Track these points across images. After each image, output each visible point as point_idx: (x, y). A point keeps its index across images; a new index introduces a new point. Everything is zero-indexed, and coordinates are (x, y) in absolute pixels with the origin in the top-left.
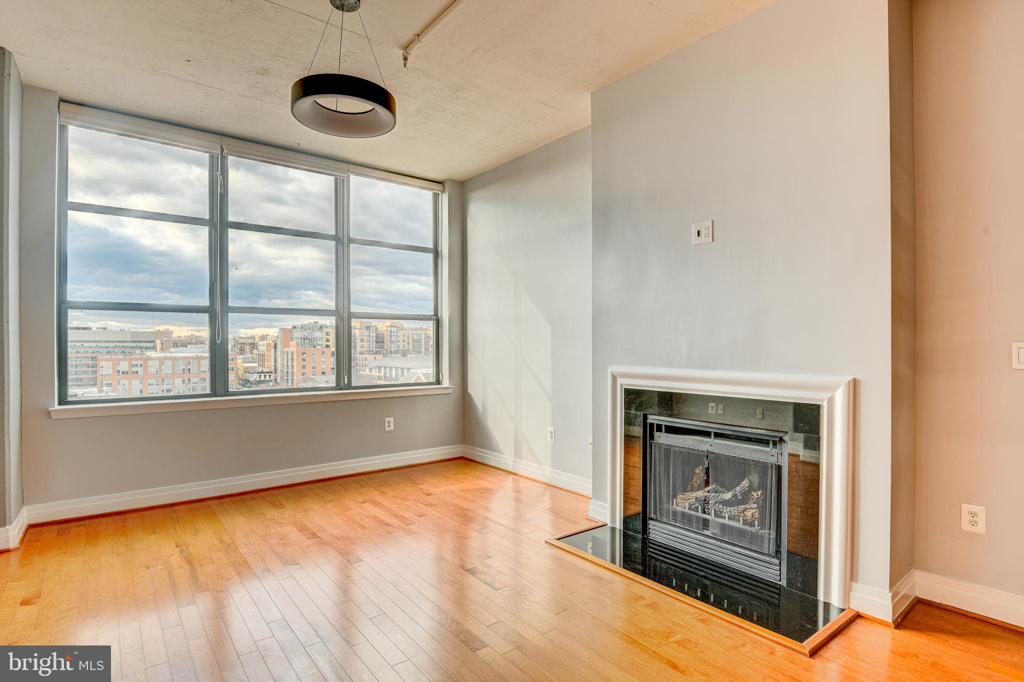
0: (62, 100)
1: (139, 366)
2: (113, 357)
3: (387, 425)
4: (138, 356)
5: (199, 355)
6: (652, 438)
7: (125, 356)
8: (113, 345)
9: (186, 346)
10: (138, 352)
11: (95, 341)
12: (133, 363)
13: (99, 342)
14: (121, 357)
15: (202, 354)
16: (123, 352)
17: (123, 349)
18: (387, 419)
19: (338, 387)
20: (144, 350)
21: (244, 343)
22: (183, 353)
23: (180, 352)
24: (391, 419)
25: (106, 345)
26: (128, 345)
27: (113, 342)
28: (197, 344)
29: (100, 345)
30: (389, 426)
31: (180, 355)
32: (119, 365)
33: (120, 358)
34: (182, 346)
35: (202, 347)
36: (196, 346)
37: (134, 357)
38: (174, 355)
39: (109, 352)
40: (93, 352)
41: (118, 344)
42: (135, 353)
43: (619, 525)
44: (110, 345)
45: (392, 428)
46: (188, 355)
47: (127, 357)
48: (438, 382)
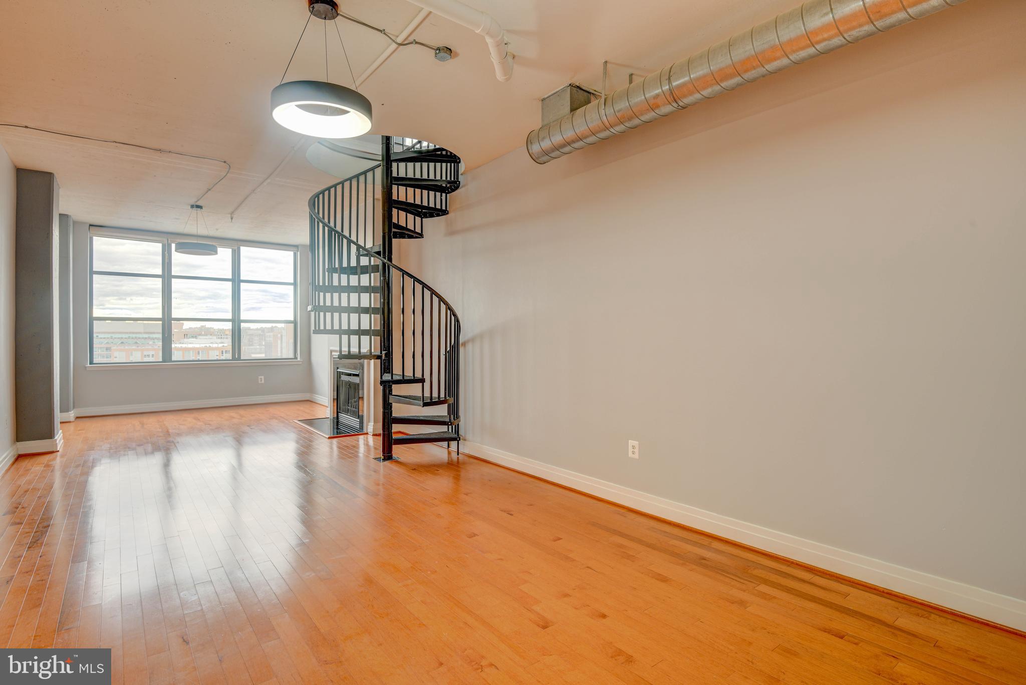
0: (91, 225)
1: (151, 356)
2: (126, 348)
3: (260, 380)
4: (150, 347)
5: (208, 345)
6: (340, 378)
7: (138, 347)
8: (127, 336)
9: (196, 337)
10: (150, 343)
11: (109, 333)
12: (146, 353)
13: (113, 333)
14: (134, 347)
15: (211, 345)
16: (136, 343)
17: (135, 341)
18: (260, 377)
19: (234, 358)
20: (156, 341)
21: (252, 335)
22: (193, 343)
23: (190, 343)
24: (263, 377)
25: (120, 336)
26: (141, 336)
27: (127, 333)
28: (206, 335)
29: (114, 336)
30: (261, 381)
31: (190, 346)
32: (132, 355)
33: (133, 349)
34: (193, 337)
35: (211, 339)
36: (205, 337)
37: (147, 347)
38: (184, 346)
39: (122, 343)
40: (107, 343)
41: (131, 335)
42: (148, 344)
43: (332, 418)
44: (124, 336)
45: (263, 382)
46: (197, 346)
47: (139, 348)
48: (296, 358)
